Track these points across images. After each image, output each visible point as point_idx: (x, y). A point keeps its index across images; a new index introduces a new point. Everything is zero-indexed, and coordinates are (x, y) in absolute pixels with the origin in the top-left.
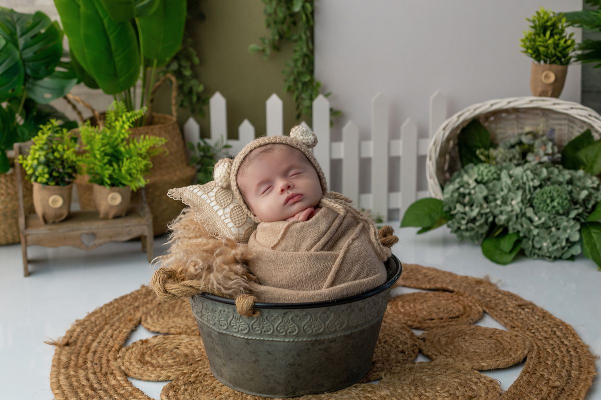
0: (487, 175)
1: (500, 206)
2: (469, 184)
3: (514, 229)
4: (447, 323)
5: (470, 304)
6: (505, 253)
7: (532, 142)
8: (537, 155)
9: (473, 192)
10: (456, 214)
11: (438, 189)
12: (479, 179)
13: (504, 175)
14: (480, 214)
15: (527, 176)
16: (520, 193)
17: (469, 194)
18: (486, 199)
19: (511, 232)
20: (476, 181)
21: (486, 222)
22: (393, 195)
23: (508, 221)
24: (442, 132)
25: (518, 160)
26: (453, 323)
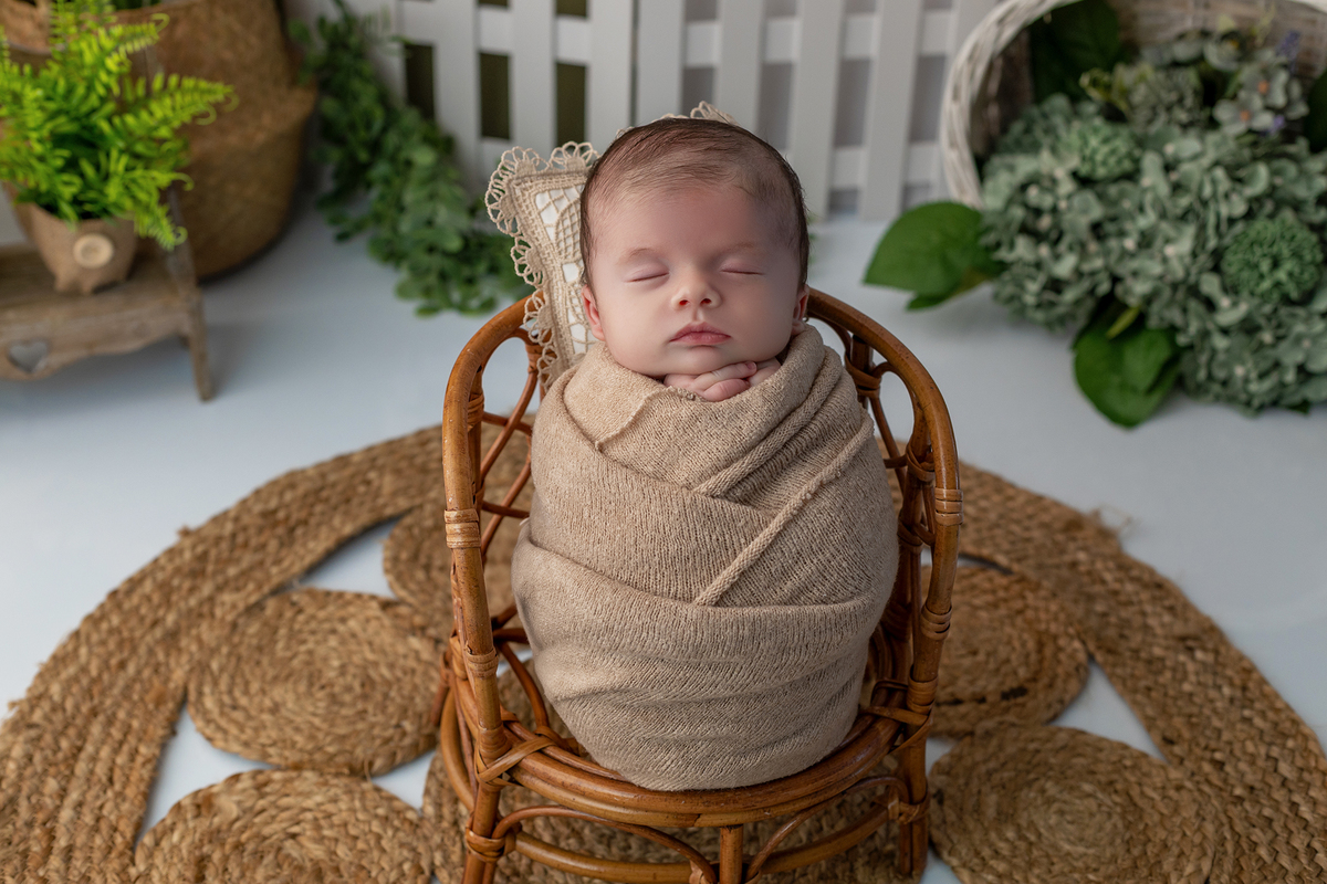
0: (1104, 163)
1: (1133, 255)
2: (1054, 181)
3: (1162, 319)
4: (998, 719)
5: (1053, 628)
6: (1134, 390)
7: (1233, 66)
8: (1245, 108)
9: (1063, 205)
10: (1012, 264)
11: (968, 175)
12: (1084, 170)
13: (1151, 162)
14: (1079, 274)
15: (1214, 182)
16: (1190, 231)
17: (1054, 210)
18: (1096, 229)
19: (1153, 322)
20: (1075, 175)
21: (1092, 292)
22: (846, 155)
23: (1149, 300)
24: (994, 31)
25: (1190, 110)
26: (1011, 718)
